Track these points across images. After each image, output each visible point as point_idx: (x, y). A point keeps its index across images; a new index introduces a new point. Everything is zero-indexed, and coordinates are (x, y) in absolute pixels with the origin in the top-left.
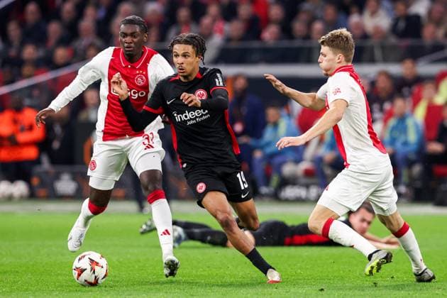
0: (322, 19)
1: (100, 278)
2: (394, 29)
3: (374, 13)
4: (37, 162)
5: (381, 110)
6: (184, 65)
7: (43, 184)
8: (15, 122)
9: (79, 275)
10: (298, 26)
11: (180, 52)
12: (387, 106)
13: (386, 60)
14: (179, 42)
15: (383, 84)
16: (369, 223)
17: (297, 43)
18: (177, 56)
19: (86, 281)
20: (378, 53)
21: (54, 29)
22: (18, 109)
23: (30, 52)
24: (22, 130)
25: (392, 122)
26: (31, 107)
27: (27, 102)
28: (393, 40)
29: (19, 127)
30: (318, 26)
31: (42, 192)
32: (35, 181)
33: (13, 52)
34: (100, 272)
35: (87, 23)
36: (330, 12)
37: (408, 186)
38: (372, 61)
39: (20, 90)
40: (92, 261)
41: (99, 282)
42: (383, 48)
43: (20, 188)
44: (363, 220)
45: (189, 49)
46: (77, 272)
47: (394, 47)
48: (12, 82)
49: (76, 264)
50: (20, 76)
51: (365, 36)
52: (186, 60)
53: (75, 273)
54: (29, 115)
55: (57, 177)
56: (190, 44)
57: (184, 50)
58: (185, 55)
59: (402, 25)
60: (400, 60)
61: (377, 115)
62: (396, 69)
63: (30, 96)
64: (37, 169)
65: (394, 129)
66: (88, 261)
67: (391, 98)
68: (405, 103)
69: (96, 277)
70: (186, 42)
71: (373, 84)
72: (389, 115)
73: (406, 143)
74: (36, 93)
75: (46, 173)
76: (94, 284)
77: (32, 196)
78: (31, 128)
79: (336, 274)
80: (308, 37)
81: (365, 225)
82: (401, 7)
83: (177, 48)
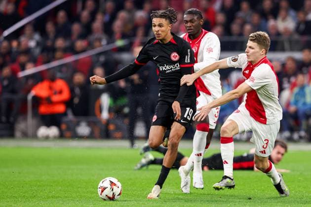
0: (250, 23)
1: (116, 195)
2: (297, 29)
3: (284, 19)
4: (65, 114)
5: (289, 82)
6: (160, 32)
7: (69, 129)
8: (51, 88)
9: (102, 191)
10: (235, 27)
11: (157, 24)
12: (293, 79)
13: (292, 49)
14: (156, 17)
15: (290, 65)
16: (283, 155)
17: (234, 38)
18: (155, 26)
19: (106, 196)
20: (287, 45)
21: (76, 28)
22: (53, 80)
23: (60, 43)
24: (55, 93)
25: (296, 90)
26: (61, 78)
27: (59, 75)
28: (296, 37)
29: (53, 92)
30: (248, 27)
31: (68, 134)
32: (64, 127)
33: (49, 43)
34: (117, 191)
35: (98, 24)
36: (256, 18)
37: (306, 131)
38: (283, 50)
39: (54, 68)
40: (112, 182)
41: (115, 197)
42: (290, 42)
43: (53, 131)
44: (279, 153)
45: (163, 21)
46: (101, 190)
47: (297, 42)
48: (48, 62)
49: (101, 184)
50: (53, 59)
51: (278, 34)
52: (160, 28)
53: (99, 191)
54: (60, 84)
55: (78, 124)
56: (164, 18)
57: (160, 22)
58: (160, 25)
59: (302, 27)
60: (301, 50)
61: (286, 85)
62: (298, 56)
63: (60, 71)
64: (65, 119)
65: (297, 94)
66: (109, 183)
67: (295, 74)
68: (304, 77)
69: (113, 194)
70: (161, 16)
71: (284, 65)
72: (294, 85)
73: (305, 104)
74: (64, 69)
75: (71, 121)
76: (112, 199)
77: (62, 136)
78: (60, 92)
79: (259, 188)
80: (241, 34)
81: (280, 156)
82: (301, 16)
83: (155, 20)
